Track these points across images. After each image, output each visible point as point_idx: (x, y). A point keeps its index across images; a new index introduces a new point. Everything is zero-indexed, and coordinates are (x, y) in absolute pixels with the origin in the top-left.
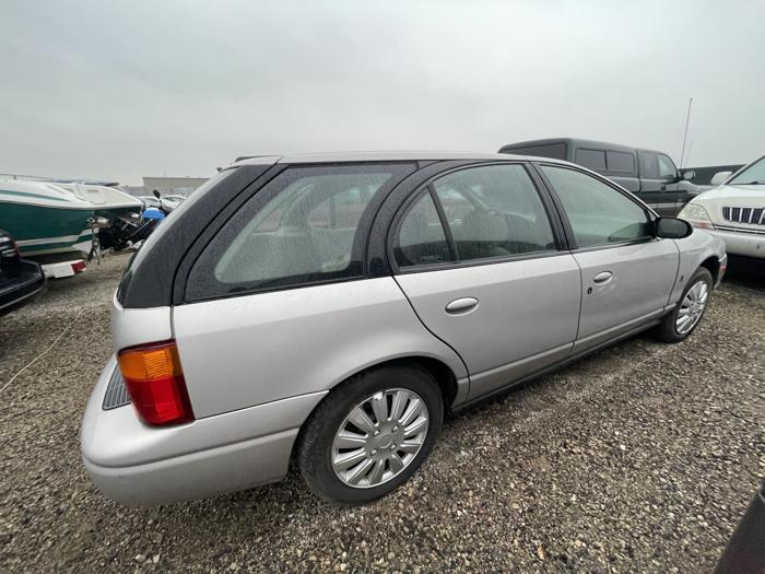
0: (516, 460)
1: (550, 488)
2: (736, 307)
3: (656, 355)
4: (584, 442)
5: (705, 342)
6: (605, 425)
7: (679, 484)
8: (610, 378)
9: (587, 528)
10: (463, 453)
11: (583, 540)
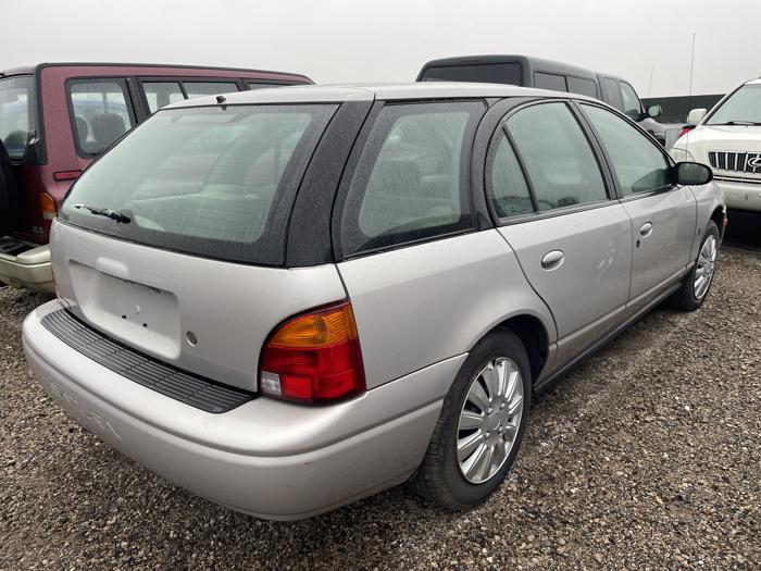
0: (599, 438)
1: (642, 453)
2: (734, 269)
3: (680, 325)
4: (653, 411)
5: (719, 306)
6: (663, 393)
7: (743, 426)
8: (649, 353)
9: (687, 473)
10: (544, 444)
11: (688, 482)
